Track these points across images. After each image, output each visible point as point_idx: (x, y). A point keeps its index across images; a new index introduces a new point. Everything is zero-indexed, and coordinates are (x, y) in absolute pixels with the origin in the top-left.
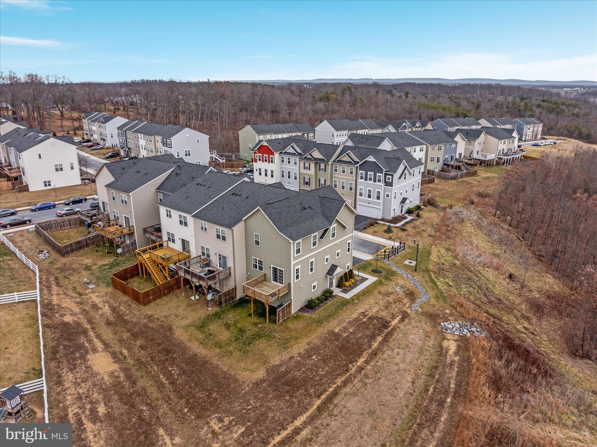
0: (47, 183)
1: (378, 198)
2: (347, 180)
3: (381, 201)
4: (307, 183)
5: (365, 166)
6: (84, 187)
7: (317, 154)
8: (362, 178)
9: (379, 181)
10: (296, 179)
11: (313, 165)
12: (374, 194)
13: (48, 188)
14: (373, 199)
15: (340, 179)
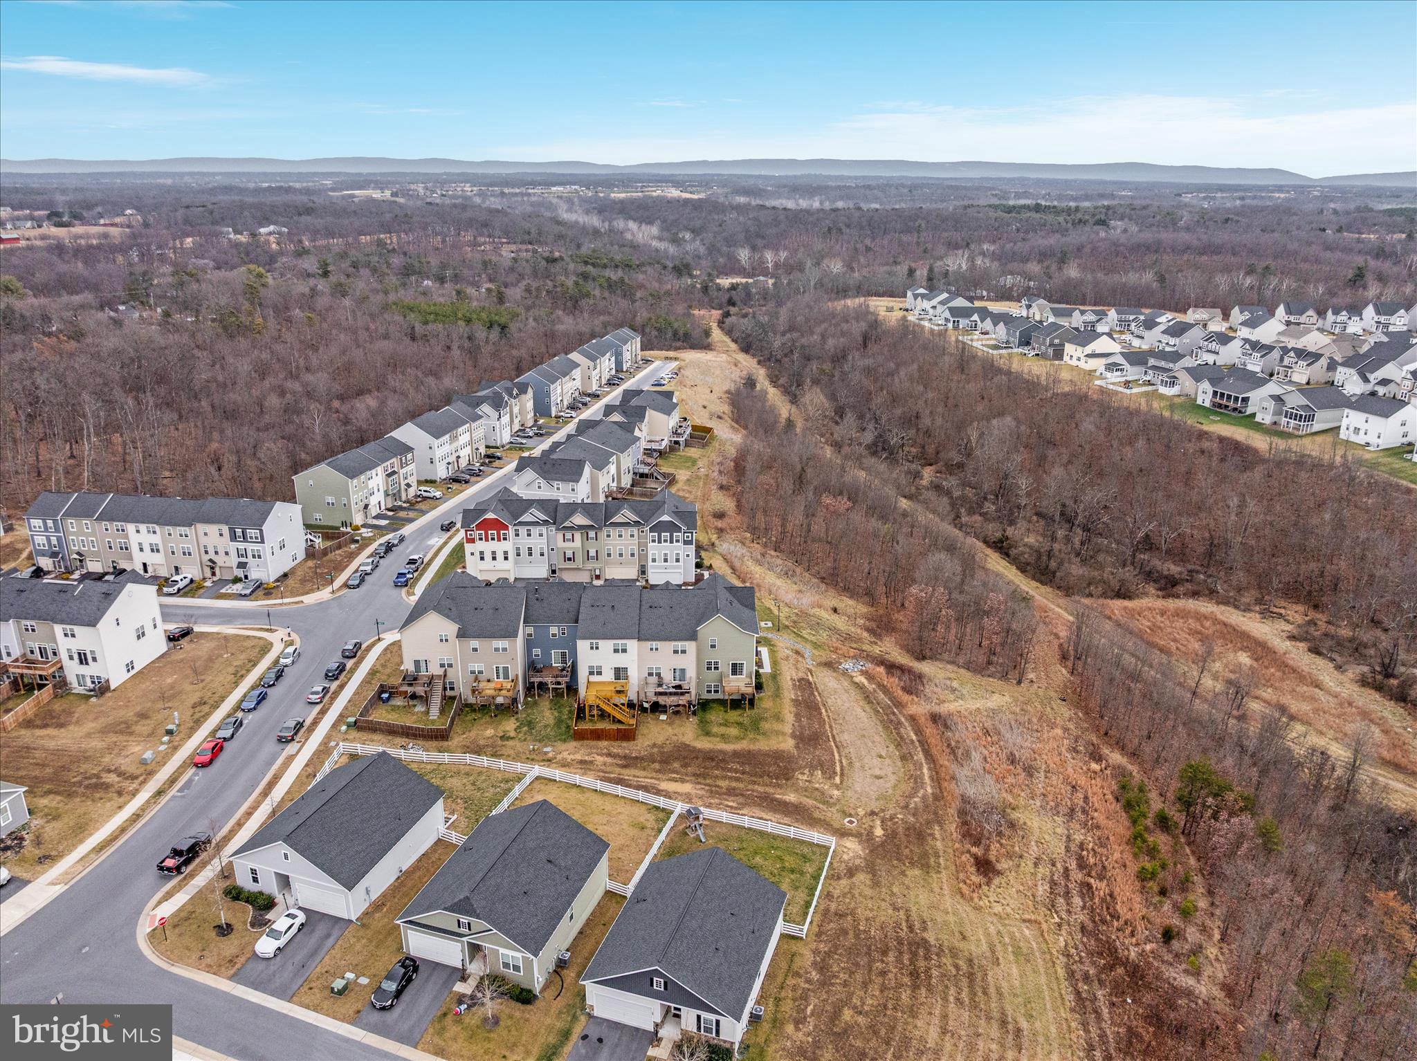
0: (129, 667)
1: (678, 560)
2: (626, 546)
3: (681, 563)
4: (569, 559)
5: (659, 528)
6: (179, 655)
7: (579, 519)
8: (654, 541)
9: (678, 541)
10: (542, 554)
11: (578, 536)
12: (673, 557)
13: (133, 672)
14: (673, 563)
15: (615, 546)
